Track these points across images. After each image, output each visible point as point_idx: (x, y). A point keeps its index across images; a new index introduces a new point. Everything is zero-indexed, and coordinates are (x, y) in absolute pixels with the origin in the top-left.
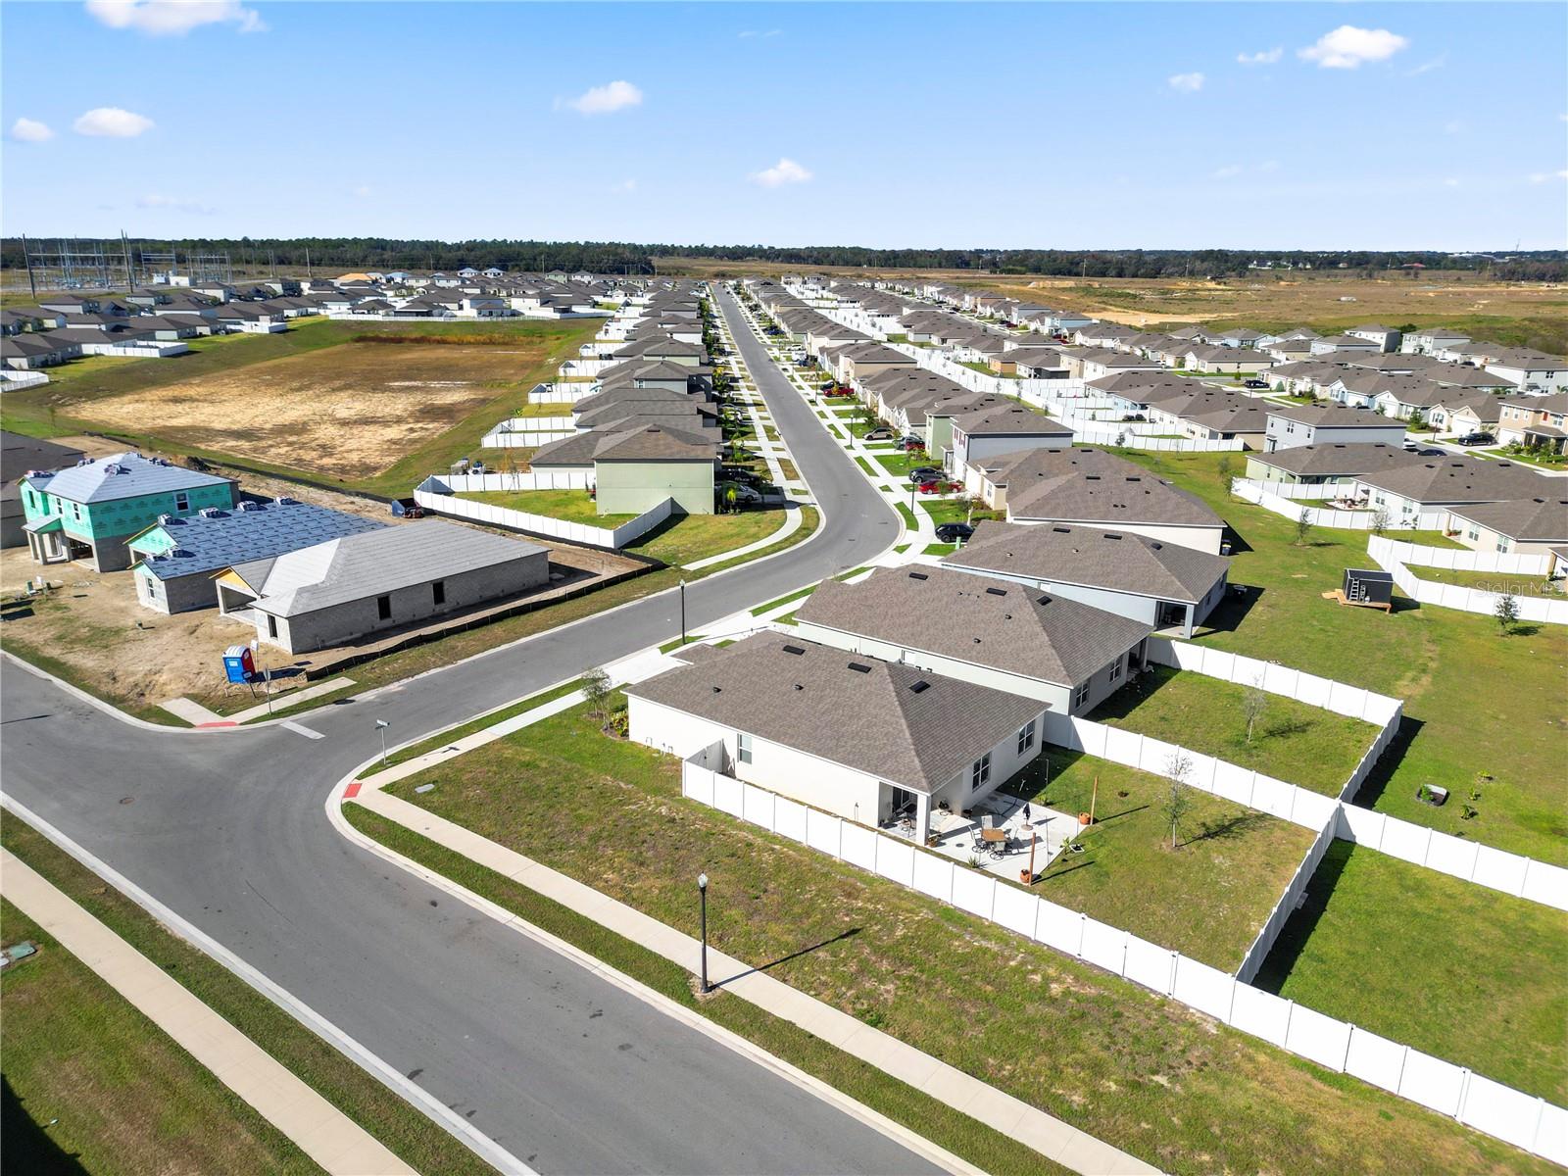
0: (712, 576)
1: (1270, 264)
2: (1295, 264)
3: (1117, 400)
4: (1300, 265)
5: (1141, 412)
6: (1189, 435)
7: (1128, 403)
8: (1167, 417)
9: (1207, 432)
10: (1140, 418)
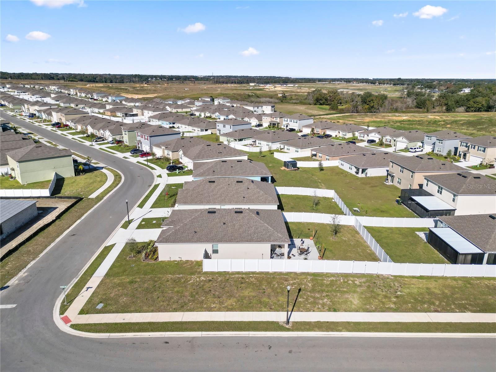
0: (105, 198)
1: (154, 79)
2: (161, 79)
3: (163, 122)
4: (163, 79)
5: (173, 125)
6: (194, 131)
7: (168, 123)
8: (184, 126)
9: (200, 130)
10: (173, 127)
